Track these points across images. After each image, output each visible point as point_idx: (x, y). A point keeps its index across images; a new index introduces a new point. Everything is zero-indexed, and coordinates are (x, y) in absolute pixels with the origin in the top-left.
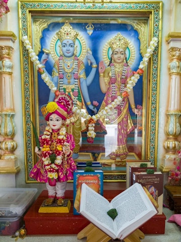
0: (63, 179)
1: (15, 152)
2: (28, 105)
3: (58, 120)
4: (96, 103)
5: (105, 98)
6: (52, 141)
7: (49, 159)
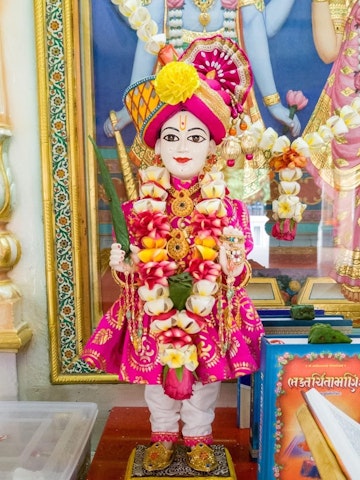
0: (215, 370)
1: (15, 274)
2: (57, 102)
3: (196, 139)
4: (297, 97)
5: (331, 80)
6: (174, 225)
7: (166, 292)
